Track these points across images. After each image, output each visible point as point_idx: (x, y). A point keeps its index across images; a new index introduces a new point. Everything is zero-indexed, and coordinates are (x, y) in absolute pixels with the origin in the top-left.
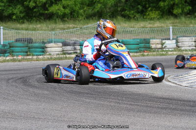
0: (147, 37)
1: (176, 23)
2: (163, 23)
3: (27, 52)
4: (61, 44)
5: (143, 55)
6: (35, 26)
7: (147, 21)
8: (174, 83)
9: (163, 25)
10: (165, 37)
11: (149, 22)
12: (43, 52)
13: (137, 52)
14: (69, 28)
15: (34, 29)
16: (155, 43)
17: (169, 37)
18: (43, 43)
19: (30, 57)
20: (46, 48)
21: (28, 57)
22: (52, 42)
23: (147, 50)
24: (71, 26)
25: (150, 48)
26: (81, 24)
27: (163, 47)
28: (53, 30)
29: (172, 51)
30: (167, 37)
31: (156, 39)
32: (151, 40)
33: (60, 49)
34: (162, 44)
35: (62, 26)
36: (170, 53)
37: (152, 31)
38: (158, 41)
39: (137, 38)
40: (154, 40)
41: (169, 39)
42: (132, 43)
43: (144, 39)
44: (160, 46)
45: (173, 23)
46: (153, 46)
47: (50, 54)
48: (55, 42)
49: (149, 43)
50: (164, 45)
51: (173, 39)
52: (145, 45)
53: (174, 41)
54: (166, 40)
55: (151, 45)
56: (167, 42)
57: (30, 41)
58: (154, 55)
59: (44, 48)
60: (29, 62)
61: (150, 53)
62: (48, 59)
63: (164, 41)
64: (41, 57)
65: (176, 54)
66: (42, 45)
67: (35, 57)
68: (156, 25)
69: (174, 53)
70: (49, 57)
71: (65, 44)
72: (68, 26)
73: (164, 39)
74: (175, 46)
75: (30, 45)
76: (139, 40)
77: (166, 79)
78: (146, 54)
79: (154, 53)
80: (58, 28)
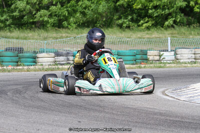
0: (144, 48)
1: (175, 34)
3: (17, 62)
4: (53, 55)
5: (140, 67)
8: (172, 97)
9: (161, 35)
10: (163, 49)
12: (34, 62)
13: (133, 64)
14: (62, 37)
15: (25, 38)
16: (152, 54)
17: (167, 49)
18: (35, 52)
19: (21, 67)
20: (38, 58)
21: (18, 67)
22: (44, 52)
23: (144, 62)
24: (64, 35)
25: (147, 59)
27: (161, 59)
28: (45, 39)
29: (170, 63)
30: (165, 49)
31: (154, 50)
32: (148, 52)
33: (52, 59)
34: (160, 56)
35: (55, 35)
36: (168, 65)
37: (150, 42)
38: (156, 52)
39: (134, 48)
40: (151, 52)
41: (168, 51)
42: (128, 54)
43: (141, 51)
44: (157, 58)
45: (172, 34)
46: (151, 58)
47: (42, 65)
48: (47, 52)
49: (146, 55)
50: (162, 57)
51: (171, 51)
52: (142, 57)
53: (173, 53)
54: (163, 51)
55: (148, 57)
56: (165, 54)
57: (21, 50)
58: (151, 67)
59: (35, 58)
60: (19, 73)
61: (147, 65)
62: (40, 70)
63: (162, 53)
64: (32, 67)
65: (175, 67)
66: (34, 55)
67: (26, 68)
68: (153, 36)
69: (173, 65)
70: (41, 67)
71: (58, 54)
72: (61, 35)
73: (161, 51)
74: (173, 58)
75: (20, 55)
76: (135, 51)
77: (163, 93)
78: (143, 66)
79: (152, 65)
80: (50, 38)
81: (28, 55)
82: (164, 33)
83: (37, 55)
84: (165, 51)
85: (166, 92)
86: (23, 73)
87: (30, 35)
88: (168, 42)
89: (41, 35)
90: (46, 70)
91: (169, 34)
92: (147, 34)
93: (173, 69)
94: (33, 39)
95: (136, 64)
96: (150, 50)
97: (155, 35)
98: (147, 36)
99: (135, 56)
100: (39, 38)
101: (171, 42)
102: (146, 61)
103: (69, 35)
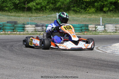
0: (87, 23)
1: (105, 16)
2: (97, 16)
4: (34, 26)
5: (84, 34)
6: (19, 15)
7: (87, 14)
8: (102, 51)
9: (97, 17)
11: (88, 15)
12: (23, 30)
13: (80, 32)
15: (19, 16)
16: (91, 27)
18: (24, 24)
19: (15, 33)
22: (29, 24)
23: (86, 31)
24: (41, 15)
25: (88, 30)
27: (96, 30)
28: (30, 17)
29: (101, 32)
30: (98, 24)
32: (89, 25)
33: (33, 28)
34: (96, 28)
35: (36, 15)
36: (100, 33)
37: (90, 20)
38: (93, 26)
40: (91, 25)
41: (100, 25)
42: (77, 26)
43: (85, 25)
44: (94, 29)
45: (103, 16)
46: (90, 29)
47: (28, 32)
48: (30, 24)
49: (88, 27)
50: (97, 29)
51: (102, 25)
52: (85, 28)
53: (103, 26)
55: (89, 28)
56: (99, 27)
57: (15, 23)
58: (90, 34)
59: (24, 27)
60: (14, 35)
61: (88, 33)
62: (26, 34)
63: (97, 26)
64: (22, 33)
65: (104, 34)
66: (23, 26)
67: (18, 33)
68: (92, 17)
69: (103, 33)
70: (27, 33)
71: (37, 26)
72: (39, 15)
73: (96, 25)
74: (103, 29)
75: (16, 25)
76: (82, 25)
77: (97, 48)
78: (86, 33)
79: (90, 33)
80: (33, 16)
81: (20, 25)
82: (98, 16)
83: (25, 26)
85: (99, 48)
86: (17, 35)
87: (22, 14)
88: (100, 20)
89: (28, 15)
90: (30, 35)
91: (101, 16)
92: (89, 15)
93: (103, 35)
94: (23, 17)
95: (82, 32)
97: (93, 16)
98: (89, 17)
99: (81, 28)
100: (27, 16)
101: (102, 20)
102: (87, 31)
103: (44, 15)
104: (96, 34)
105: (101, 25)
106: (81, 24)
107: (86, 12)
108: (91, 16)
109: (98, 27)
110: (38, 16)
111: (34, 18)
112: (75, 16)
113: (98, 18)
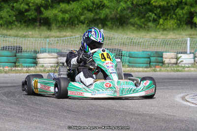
0: (159, 50)
1: (194, 35)
2: (179, 34)
3: (15, 63)
4: (55, 55)
5: (155, 71)
6: (25, 34)
7: (159, 32)
8: (193, 103)
9: (177, 36)
10: (181, 51)
11: (161, 32)
12: (34, 63)
13: (146, 67)
14: (65, 36)
15: (24, 37)
16: (168, 57)
17: (185, 51)
18: (36, 52)
19: (19, 68)
20: (38, 58)
21: (17, 69)
22: (45, 52)
23: (158, 65)
24: (68, 34)
25: (163, 63)
26: (80, 32)
27: (179, 62)
28: (46, 37)
29: (189, 67)
30: (183, 51)
31: (170, 52)
32: (164, 54)
33: (54, 60)
34: (177, 59)
35: (58, 34)
36: (186, 69)
37: (165, 43)
38: (173, 55)
40: (168, 54)
42: (141, 56)
43: (156, 52)
44: (174, 61)
45: (190, 35)
46: (166, 61)
47: (43, 66)
48: (49, 52)
49: (162, 57)
50: (180, 60)
51: (190, 53)
52: (156, 59)
53: (192, 55)
54: (182, 53)
55: (164, 59)
56: (183, 56)
57: (19, 50)
58: (168, 71)
59: (35, 58)
60: (18, 74)
61: (162, 69)
64: (32, 69)
65: (194, 71)
66: (34, 55)
67: (25, 69)
68: (169, 37)
69: (192, 69)
70: (42, 69)
71: (61, 55)
72: (64, 34)
73: (179, 53)
74: (193, 61)
75: (19, 54)
76: (149, 53)
77: (183, 98)
78: (158, 69)
79: (168, 69)
80: (53, 37)
81: (27, 54)
82: (181, 34)
83: (38, 55)
84: (184, 53)
85: (186, 98)
86: (22, 74)
87: (30, 33)
88: (186, 43)
89: (42, 34)
90: (47, 72)
91: (186, 35)
92: (162, 34)
93: (193, 73)
94: (32, 37)
95: (150, 67)
96: (166, 52)
97: (171, 36)
98: (162, 37)
99: (149, 58)
100: (39, 36)
101: (191, 44)
102: (161, 64)
103: (74, 34)
104: (178, 71)
105: (188, 52)
106: (148, 51)
107: (158, 26)
108: (167, 34)
109: (181, 56)
110: (61, 36)
111: (53, 39)
112: (134, 35)
113: (181, 39)
